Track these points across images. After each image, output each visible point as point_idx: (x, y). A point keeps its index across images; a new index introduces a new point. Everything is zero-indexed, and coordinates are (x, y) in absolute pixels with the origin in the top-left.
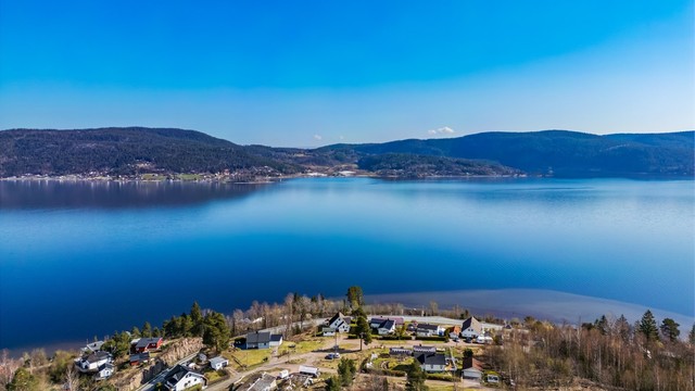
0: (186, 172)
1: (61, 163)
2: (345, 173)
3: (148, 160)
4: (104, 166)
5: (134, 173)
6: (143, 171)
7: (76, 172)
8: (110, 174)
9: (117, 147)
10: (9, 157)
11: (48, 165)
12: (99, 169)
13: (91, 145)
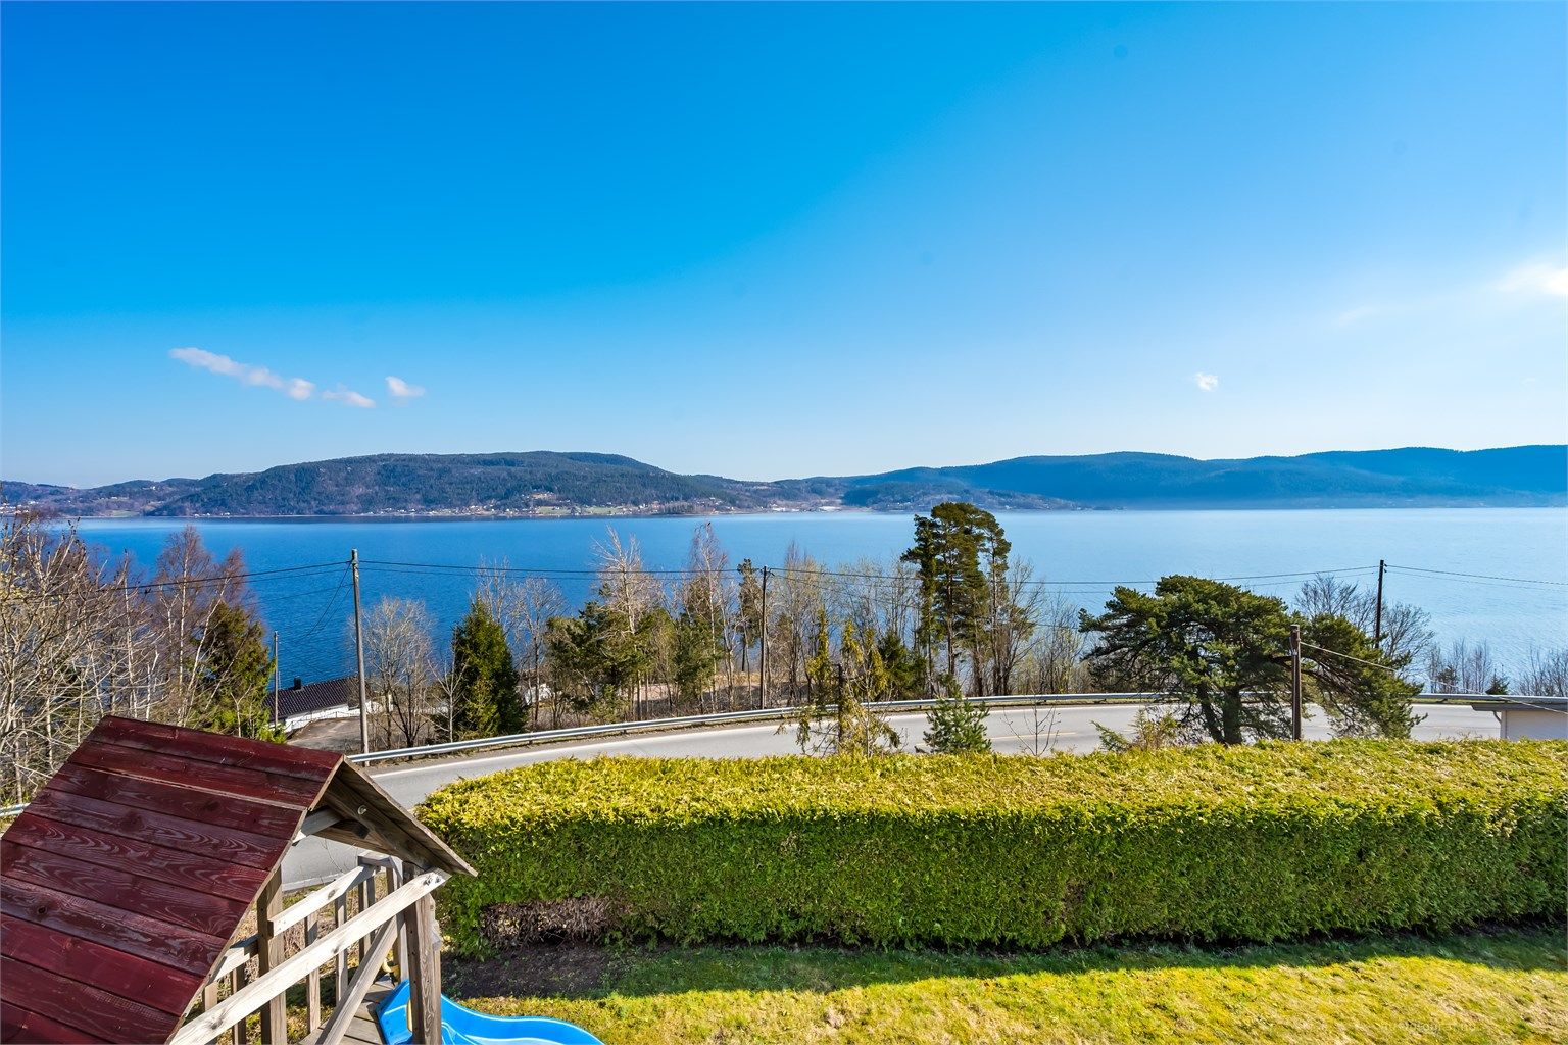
0: (599, 504)
1: (434, 494)
2: (825, 508)
3: (551, 490)
4: (490, 498)
5: (527, 506)
6: (540, 503)
7: (451, 506)
8: (496, 507)
9: (510, 474)
10: (368, 487)
11: (418, 496)
12: (482, 501)
13: (477, 471)
